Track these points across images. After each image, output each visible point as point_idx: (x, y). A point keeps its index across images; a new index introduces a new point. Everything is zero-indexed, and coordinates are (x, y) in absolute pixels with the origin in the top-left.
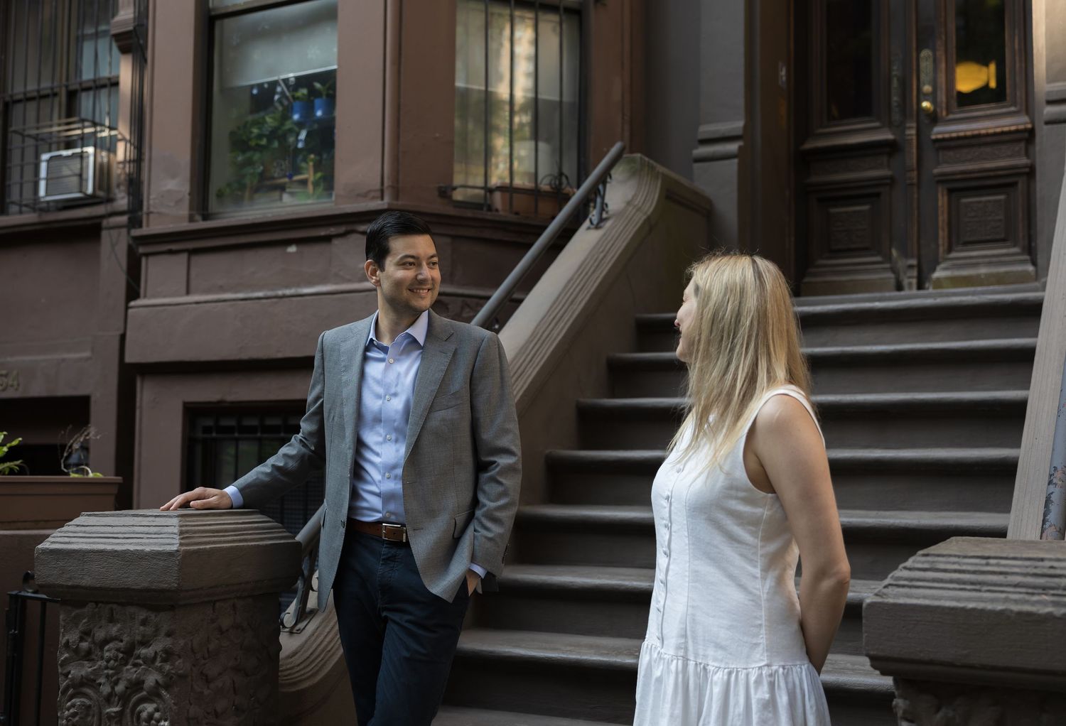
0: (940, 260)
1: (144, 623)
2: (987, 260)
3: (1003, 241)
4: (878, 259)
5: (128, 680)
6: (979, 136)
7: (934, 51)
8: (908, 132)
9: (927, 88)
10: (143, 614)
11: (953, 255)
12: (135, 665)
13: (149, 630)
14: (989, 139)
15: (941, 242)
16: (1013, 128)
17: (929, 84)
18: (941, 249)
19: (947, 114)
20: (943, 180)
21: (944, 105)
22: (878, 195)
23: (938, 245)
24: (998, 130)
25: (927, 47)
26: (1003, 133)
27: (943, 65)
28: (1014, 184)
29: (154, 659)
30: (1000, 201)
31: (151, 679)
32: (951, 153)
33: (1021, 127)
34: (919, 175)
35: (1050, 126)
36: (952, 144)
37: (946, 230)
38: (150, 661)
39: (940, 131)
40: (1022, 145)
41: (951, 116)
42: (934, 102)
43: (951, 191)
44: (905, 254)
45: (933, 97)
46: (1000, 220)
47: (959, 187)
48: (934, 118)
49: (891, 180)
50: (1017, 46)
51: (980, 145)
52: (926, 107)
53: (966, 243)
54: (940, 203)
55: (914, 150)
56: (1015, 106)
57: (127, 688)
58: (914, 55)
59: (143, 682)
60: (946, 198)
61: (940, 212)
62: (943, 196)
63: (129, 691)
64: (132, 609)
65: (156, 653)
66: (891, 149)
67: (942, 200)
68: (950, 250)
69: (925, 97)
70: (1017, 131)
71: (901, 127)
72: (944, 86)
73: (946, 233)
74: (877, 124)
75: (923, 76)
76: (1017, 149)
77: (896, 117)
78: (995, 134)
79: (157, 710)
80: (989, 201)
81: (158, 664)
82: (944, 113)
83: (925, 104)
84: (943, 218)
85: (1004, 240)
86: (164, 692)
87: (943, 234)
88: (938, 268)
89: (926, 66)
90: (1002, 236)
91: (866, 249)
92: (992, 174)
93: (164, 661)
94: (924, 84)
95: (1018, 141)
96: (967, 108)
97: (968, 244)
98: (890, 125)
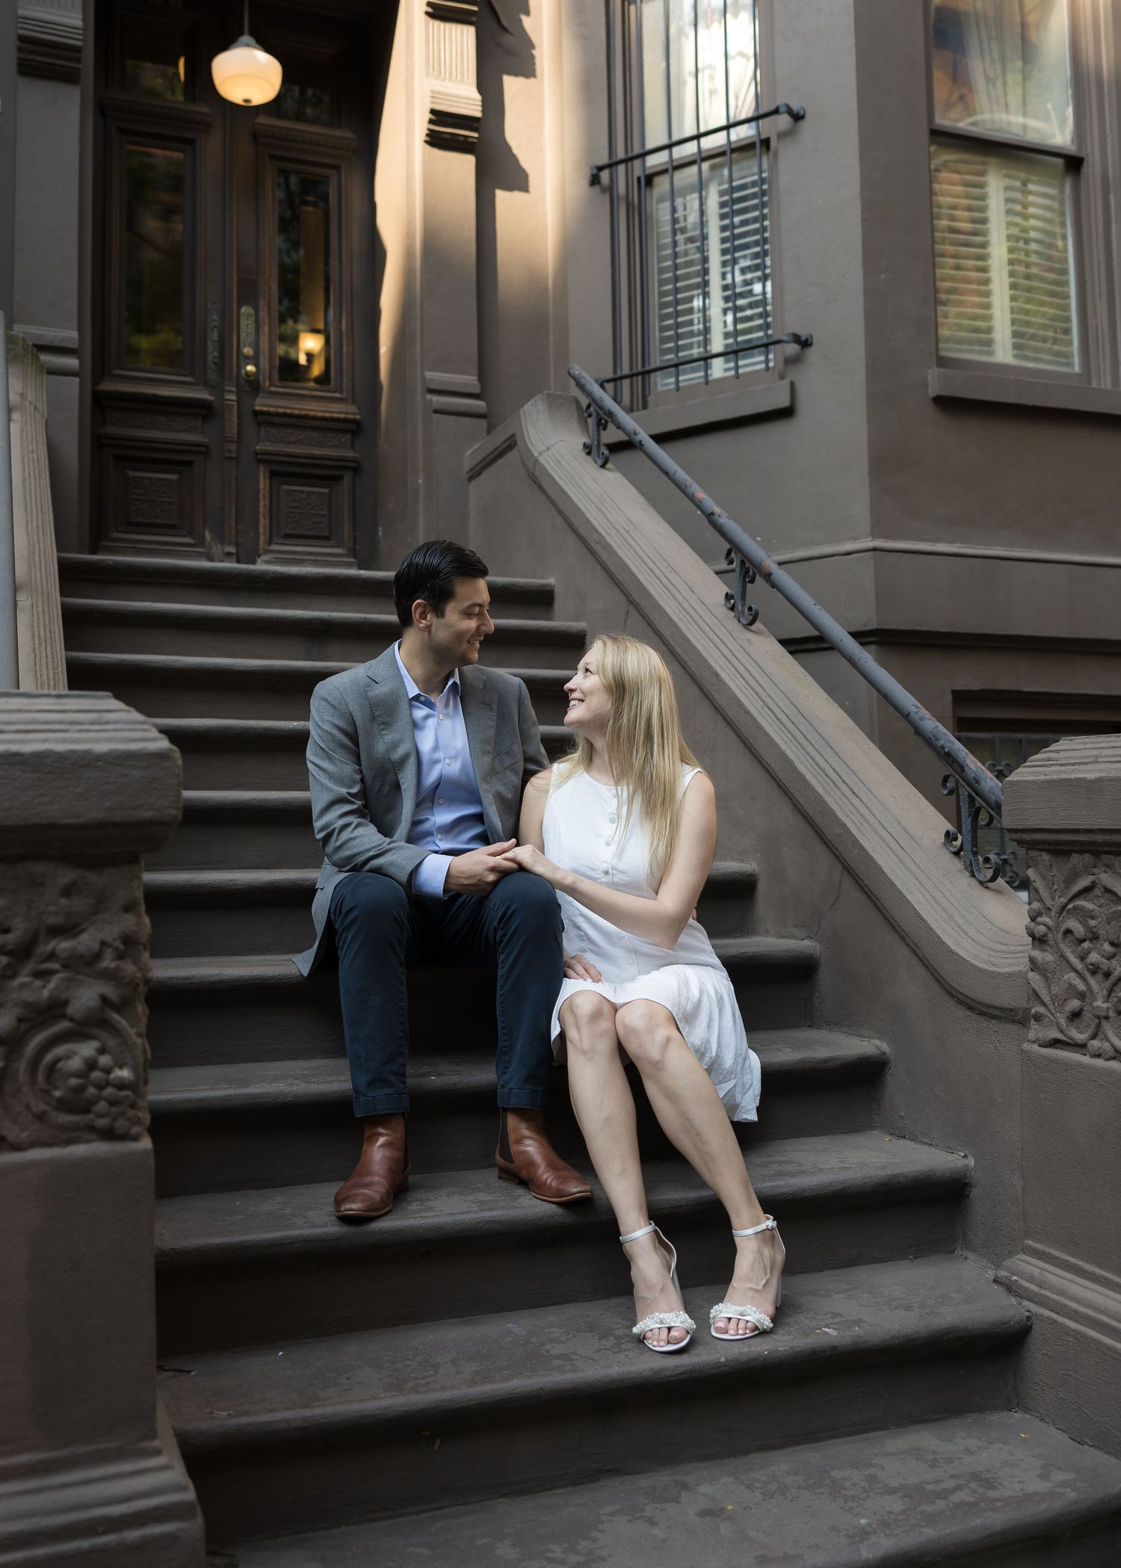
0: (261, 552)
1: (67, 892)
2: (313, 558)
3: (324, 539)
4: (188, 540)
5: (26, 1005)
6: (306, 417)
7: (257, 310)
8: (227, 396)
9: (247, 351)
10: (66, 876)
11: (274, 547)
12: (39, 975)
13: (77, 905)
14: (316, 423)
15: (261, 530)
16: (342, 416)
17: (250, 346)
18: (262, 539)
19: (270, 386)
20: (263, 458)
21: (267, 374)
22: (190, 464)
23: (258, 534)
24: (327, 415)
25: (247, 303)
26: (332, 419)
27: (266, 329)
28: (341, 478)
29: (98, 956)
30: (324, 493)
31: (86, 996)
32: (274, 431)
33: (351, 416)
34: (238, 448)
35: (439, 416)
36: (277, 420)
37: (267, 516)
38: (83, 964)
39: (262, 404)
40: (349, 436)
41: (273, 389)
42: (257, 365)
43: (273, 474)
44: (222, 539)
45: (255, 360)
46: (323, 516)
47: (284, 471)
48: (253, 385)
49: (203, 451)
50: (344, 328)
51: (306, 428)
52: (251, 371)
53: (287, 536)
54: (261, 486)
55: (235, 419)
56: (341, 393)
57: (20, 1020)
58: (235, 307)
59: (66, 1003)
60: (268, 481)
61: (261, 497)
62: (265, 479)
63: (24, 1027)
64: (38, 868)
65: (103, 944)
66: (204, 411)
67: (263, 483)
68: (270, 542)
69: (248, 360)
70: (345, 420)
71: (217, 388)
72: (267, 354)
73: (267, 522)
74: (189, 379)
75: (243, 335)
76: (343, 440)
77: (212, 376)
78: (323, 419)
79: (102, 1051)
80: (313, 493)
81: (108, 962)
82: (267, 384)
83: (250, 368)
84: (263, 504)
85: (327, 538)
86: (116, 1017)
87: (263, 522)
88: (259, 560)
89: (247, 325)
90: (326, 534)
91: (173, 527)
92: (319, 462)
93: (121, 956)
94: (244, 346)
95: (344, 431)
96: (289, 383)
97: (289, 537)
98: (206, 384)
